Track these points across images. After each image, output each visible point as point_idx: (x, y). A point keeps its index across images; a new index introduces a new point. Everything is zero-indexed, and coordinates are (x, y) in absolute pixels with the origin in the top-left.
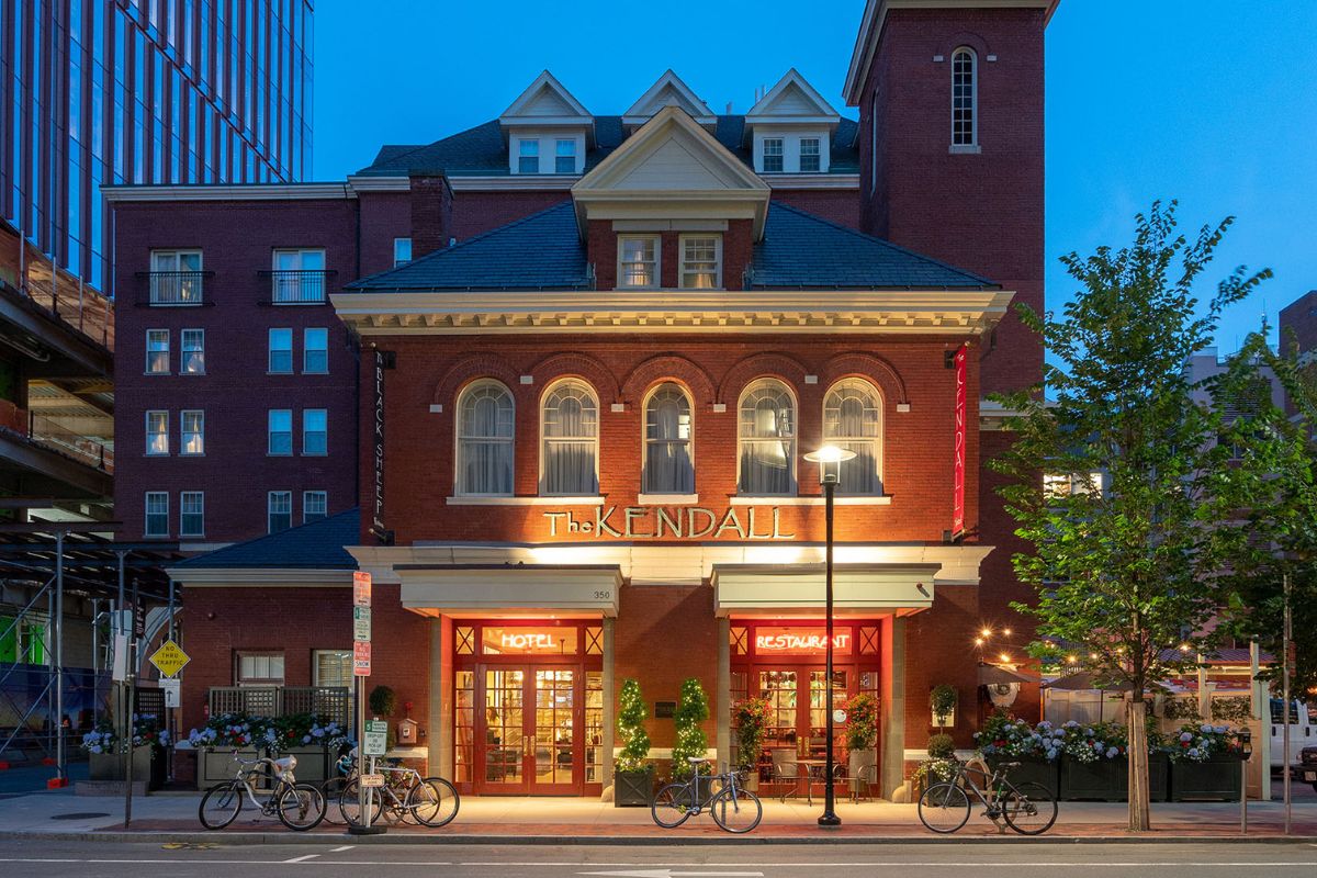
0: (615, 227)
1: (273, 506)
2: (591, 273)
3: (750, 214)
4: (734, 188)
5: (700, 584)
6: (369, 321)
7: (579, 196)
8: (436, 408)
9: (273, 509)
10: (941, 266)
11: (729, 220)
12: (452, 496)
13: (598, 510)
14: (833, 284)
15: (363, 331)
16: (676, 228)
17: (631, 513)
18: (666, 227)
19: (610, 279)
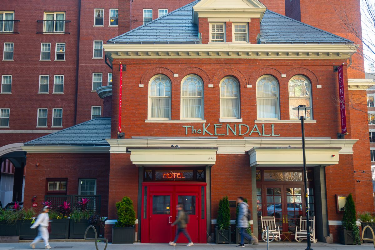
0: (209, 20)
1: (40, 114)
2: (200, 36)
3: (258, 16)
4: (252, 7)
5: (244, 153)
6: (117, 53)
7: (196, 9)
8: (141, 86)
9: (40, 116)
10: (329, 34)
11: (251, 18)
12: (147, 119)
13: (204, 125)
14: (290, 41)
15: (114, 56)
16: (231, 20)
17: (217, 126)
18: (227, 20)
19: (207, 39)
